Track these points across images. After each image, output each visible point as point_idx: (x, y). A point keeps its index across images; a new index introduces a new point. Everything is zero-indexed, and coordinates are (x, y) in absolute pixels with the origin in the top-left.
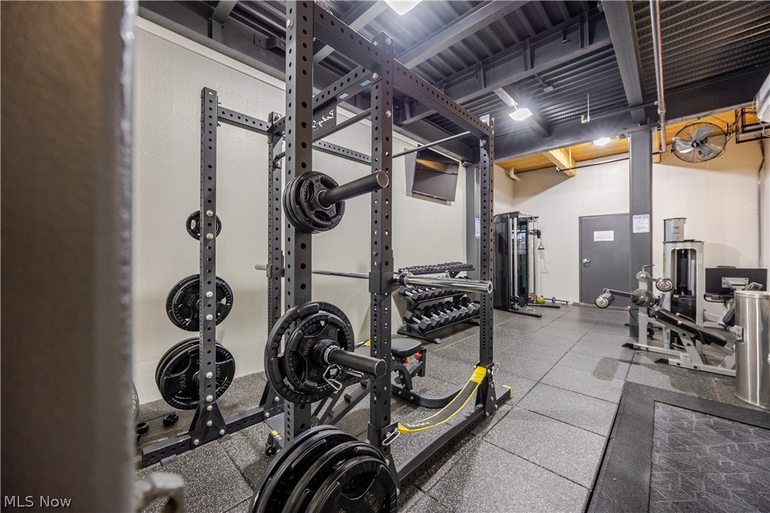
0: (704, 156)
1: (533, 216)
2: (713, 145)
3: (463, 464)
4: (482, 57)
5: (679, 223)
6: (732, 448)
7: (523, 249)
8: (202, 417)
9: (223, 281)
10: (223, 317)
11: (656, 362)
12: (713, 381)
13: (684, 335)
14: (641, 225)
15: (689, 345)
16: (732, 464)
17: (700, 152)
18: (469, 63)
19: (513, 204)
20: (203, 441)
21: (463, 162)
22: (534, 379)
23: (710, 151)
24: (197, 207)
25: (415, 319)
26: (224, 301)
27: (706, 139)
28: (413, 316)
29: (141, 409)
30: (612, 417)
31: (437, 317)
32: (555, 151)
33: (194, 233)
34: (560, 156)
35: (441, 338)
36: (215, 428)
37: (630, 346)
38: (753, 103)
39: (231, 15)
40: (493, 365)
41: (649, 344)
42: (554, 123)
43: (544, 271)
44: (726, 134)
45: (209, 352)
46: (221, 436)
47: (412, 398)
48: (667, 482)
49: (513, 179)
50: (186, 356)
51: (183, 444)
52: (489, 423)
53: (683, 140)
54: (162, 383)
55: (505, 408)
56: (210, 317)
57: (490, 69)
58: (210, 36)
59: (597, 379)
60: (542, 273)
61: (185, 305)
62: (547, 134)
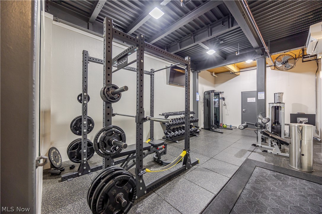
0: (287, 68)
1: (221, 92)
2: (290, 64)
3: (172, 185)
4: (192, 31)
5: (280, 95)
6: (279, 183)
7: (217, 105)
8: (82, 166)
9: (91, 118)
10: (91, 131)
11: (263, 151)
12: (283, 159)
13: (273, 141)
14: (261, 96)
15: (275, 145)
16: (276, 189)
17: (285, 66)
18: (188, 34)
19: (214, 87)
20: (82, 174)
21: (191, 70)
22: (210, 157)
23: (290, 66)
24: (81, 92)
25: (168, 133)
26: (91, 125)
27: (287, 61)
28: (167, 132)
29: (63, 163)
30: (235, 171)
31: (177, 132)
32: (229, 65)
33: (80, 101)
34: (232, 67)
35: (179, 141)
36: (87, 170)
37: (254, 145)
38: (305, 46)
39: (96, 20)
40: (190, 150)
41: (262, 144)
42: (227, 54)
43: (227, 114)
44: (295, 59)
45: (85, 143)
46: (89, 173)
47: (160, 162)
48: (247, 194)
49: (214, 76)
50: (77, 145)
51: (75, 175)
52: (187, 172)
53: (278, 61)
54: (69, 153)
55: (195, 167)
56: (85, 131)
57: (196, 35)
58: (88, 29)
59: (235, 157)
60: (226, 115)
61: (77, 126)
62: (224, 59)
